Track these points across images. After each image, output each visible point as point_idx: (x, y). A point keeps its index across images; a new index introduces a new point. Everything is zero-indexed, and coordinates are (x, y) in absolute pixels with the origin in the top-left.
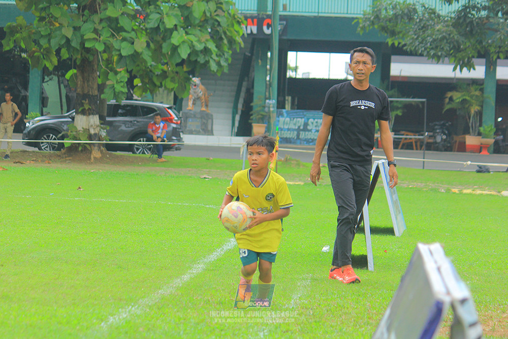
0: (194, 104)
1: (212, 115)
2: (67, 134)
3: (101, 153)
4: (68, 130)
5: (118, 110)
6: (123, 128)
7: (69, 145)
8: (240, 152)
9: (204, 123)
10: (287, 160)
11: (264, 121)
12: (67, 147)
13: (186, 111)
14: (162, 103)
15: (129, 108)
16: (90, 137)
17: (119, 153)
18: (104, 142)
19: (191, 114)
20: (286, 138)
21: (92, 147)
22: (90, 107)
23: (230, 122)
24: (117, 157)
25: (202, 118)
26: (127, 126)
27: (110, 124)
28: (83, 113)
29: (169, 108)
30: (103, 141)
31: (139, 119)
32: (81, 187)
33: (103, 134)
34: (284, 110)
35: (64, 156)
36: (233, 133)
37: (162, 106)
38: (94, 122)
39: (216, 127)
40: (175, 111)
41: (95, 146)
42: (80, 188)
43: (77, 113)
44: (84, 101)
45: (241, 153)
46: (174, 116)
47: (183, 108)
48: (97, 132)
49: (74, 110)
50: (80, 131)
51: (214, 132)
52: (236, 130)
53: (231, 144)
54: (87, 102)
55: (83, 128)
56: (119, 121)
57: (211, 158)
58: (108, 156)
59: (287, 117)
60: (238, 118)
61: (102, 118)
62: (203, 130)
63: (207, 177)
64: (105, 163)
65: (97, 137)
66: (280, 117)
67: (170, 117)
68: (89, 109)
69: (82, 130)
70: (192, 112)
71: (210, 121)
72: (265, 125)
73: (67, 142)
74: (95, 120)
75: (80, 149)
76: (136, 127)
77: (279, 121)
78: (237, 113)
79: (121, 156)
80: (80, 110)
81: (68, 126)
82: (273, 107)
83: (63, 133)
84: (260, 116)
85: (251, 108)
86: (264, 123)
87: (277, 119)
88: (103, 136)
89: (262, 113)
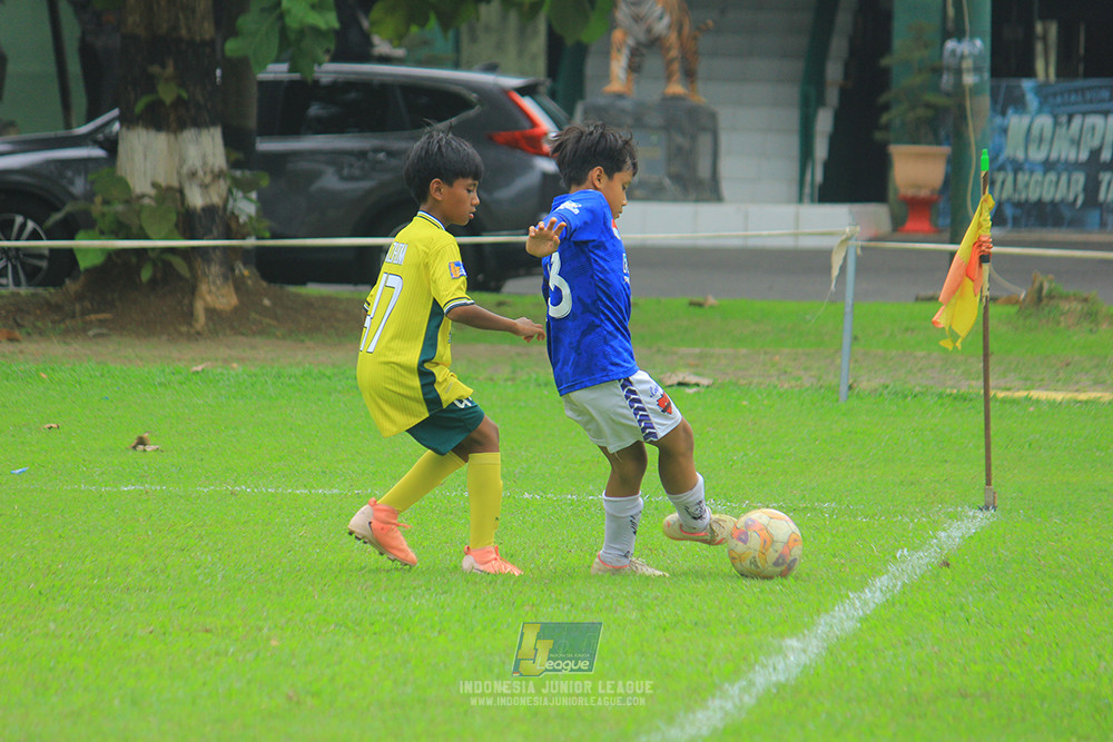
0: (634, 68)
1: (713, 116)
2: (87, 213)
3: (238, 289)
4: (89, 196)
5: (308, 107)
6: (330, 181)
7: (98, 260)
8: (829, 268)
9: (680, 149)
10: (1039, 298)
11: (943, 133)
12: (88, 271)
13: (601, 101)
14: (492, 68)
15: (352, 95)
16: (189, 223)
17: (313, 290)
18: (251, 242)
19: (623, 111)
20: (1040, 203)
21: (199, 264)
22: (185, 95)
23: (793, 143)
24: (309, 304)
25: (669, 126)
26: (346, 172)
27: (275, 163)
28: (157, 119)
29: (523, 91)
30: (243, 238)
31: (396, 143)
32: (146, 435)
33: (246, 207)
34: (1027, 84)
35: (78, 307)
36: (807, 190)
37: (496, 85)
38: (204, 157)
39: (731, 168)
40: (552, 105)
41: (208, 261)
42: (141, 442)
43: (128, 120)
44: (155, 69)
45: (835, 272)
46: (546, 124)
47: (589, 86)
48: (216, 199)
49: (116, 112)
50: (143, 196)
51: (726, 188)
52: (819, 177)
53: (796, 235)
54: (170, 70)
55: (154, 185)
56: (313, 153)
57: (711, 300)
58: (267, 302)
59: (1040, 111)
60: (824, 122)
61: (236, 141)
62: (677, 178)
63: (692, 379)
64: (254, 334)
65: (216, 220)
66: (1010, 111)
67: (529, 131)
68: (179, 101)
69: (152, 192)
70: (627, 104)
71: (704, 141)
72: (946, 150)
73: (89, 247)
74: (206, 148)
75: (146, 274)
76: (387, 177)
77: (1005, 131)
78: (821, 101)
79: (325, 300)
80: (140, 107)
81: (91, 177)
82: (977, 70)
83: (69, 208)
84: (921, 112)
85: (882, 79)
86: (939, 143)
87: (998, 120)
88: (242, 219)
89: (931, 98)
